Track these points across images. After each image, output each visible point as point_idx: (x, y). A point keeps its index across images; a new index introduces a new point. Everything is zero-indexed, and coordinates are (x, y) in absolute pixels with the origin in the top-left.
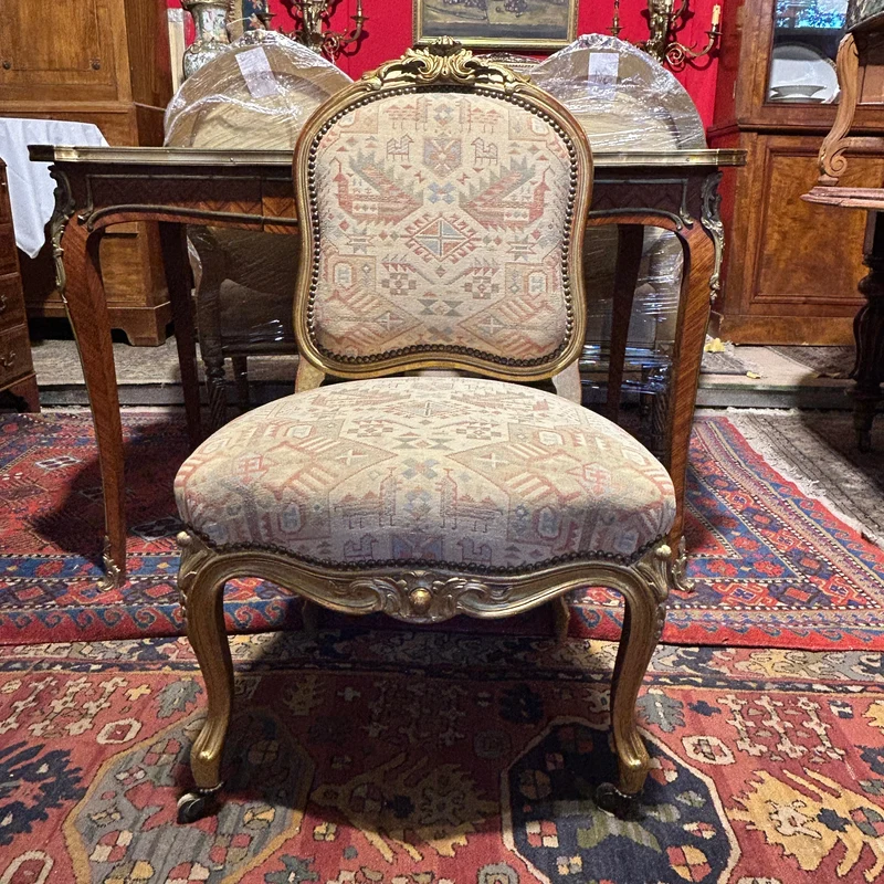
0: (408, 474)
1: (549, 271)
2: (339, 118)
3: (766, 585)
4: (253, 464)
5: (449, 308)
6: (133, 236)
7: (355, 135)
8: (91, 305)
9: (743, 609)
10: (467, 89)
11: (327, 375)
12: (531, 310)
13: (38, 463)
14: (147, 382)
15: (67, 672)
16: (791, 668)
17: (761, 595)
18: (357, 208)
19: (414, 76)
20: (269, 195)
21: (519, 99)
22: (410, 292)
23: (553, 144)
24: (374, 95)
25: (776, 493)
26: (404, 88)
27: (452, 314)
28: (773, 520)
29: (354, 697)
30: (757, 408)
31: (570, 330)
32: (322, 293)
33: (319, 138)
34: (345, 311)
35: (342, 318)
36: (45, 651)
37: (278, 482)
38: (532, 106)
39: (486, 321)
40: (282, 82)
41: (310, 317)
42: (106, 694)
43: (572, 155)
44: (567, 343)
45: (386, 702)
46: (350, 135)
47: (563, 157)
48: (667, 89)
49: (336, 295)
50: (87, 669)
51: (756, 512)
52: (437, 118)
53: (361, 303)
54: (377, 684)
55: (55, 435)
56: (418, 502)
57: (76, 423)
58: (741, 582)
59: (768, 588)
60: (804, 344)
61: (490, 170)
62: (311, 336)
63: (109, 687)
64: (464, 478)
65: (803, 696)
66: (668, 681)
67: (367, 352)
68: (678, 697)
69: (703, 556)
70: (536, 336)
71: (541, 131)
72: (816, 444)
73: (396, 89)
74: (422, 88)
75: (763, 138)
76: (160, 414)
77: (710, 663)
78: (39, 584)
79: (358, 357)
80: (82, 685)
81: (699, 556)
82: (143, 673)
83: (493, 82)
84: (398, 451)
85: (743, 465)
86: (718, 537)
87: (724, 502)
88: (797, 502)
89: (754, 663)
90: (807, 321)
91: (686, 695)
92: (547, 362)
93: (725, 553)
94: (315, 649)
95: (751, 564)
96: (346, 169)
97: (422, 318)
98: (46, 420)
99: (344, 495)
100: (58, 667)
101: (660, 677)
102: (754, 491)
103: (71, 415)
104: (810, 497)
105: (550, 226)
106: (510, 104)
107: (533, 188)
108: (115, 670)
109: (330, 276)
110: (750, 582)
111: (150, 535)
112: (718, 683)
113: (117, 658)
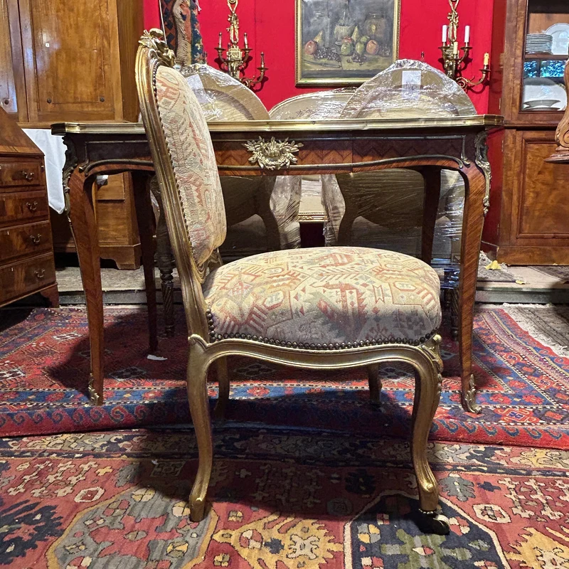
3: (531, 410)
6: (122, 201)
8: (86, 223)
13: (55, 337)
14: (127, 289)
15: (60, 458)
16: (551, 462)
17: (528, 416)
25: (537, 354)
28: (535, 370)
29: (246, 476)
30: (523, 304)
36: (47, 446)
40: (210, 95)
42: (83, 473)
45: (267, 479)
48: (453, 92)
50: (73, 457)
51: (523, 365)
54: (262, 468)
55: (67, 321)
57: (80, 314)
58: (514, 407)
59: (533, 411)
60: (555, 264)
63: (86, 467)
65: (559, 479)
66: (463, 469)
68: (471, 479)
69: (488, 391)
72: (564, 324)
75: (520, 133)
76: (134, 309)
77: (493, 458)
78: (48, 406)
80: (69, 466)
81: (485, 391)
82: (109, 459)
85: (514, 337)
86: (498, 380)
87: (502, 359)
88: (552, 359)
89: (524, 458)
90: (556, 250)
91: (476, 478)
93: (502, 389)
94: (222, 446)
95: (521, 397)
98: (62, 312)
100: (54, 455)
101: (458, 466)
102: (522, 352)
103: (78, 310)
104: (561, 356)
108: (91, 458)
110: (520, 408)
111: (120, 377)
112: (498, 471)
113: (92, 450)
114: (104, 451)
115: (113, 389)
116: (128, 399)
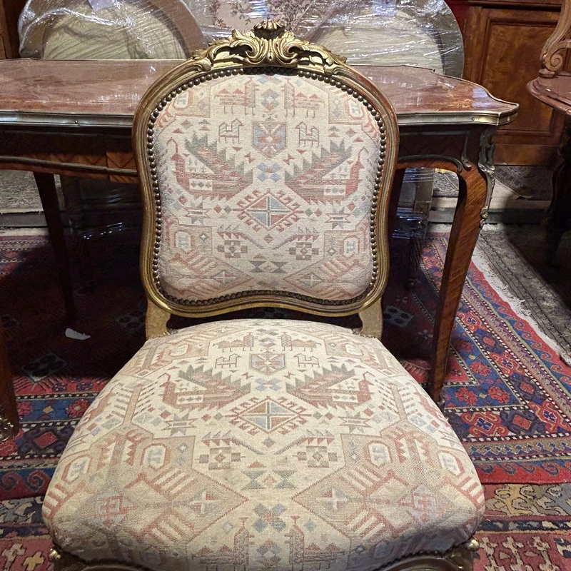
0: (259, 526)
1: (361, 236)
2: (173, 96)
3: (498, 413)
4: (114, 506)
5: (275, 267)
7: (190, 119)
9: (486, 441)
10: (290, 71)
11: (172, 316)
12: (346, 268)
16: (525, 505)
17: (496, 424)
18: (194, 185)
19: (242, 58)
20: (113, 151)
21: (336, 80)
22: (242, 255)
23: (367, 126)
24: (205, 75)
25: (496, 314)
26: (232, 69)
27: (279, 271)
28: (497, 342)
31: (375, 276)
32: (165, 254)
33: (156, 115)
34: (186, 271)
35: (183, 276)
37: (139, 528)
38: (348, 86)
39: (307, 277)
41: (155, 269)
43: (382, 131)
44: (373, 286)
46: (184, 118)
47: (375, 136)
48: (437, 10)
49: (177, 258)
51: (484, 334)
52: (264, 103)
53: (200, 264)
56: (269, 555)
58: (481, 410)
59: (501, 416)
61: (311, 151)
62: (157, 285)
63: (10, 555)
64: (310, 526)
65: (536, 535)
67: (206, 297)
69: (452, 383)
70: (349, 287)
71: (357, 114)
72: (519, 259)
73: (225, 70)
74: (249, 70)
75: (486, 10)
79: (198, 301)
81: (449, 384)
82: (37, 537)
83: (314, 64)
84: (247, 494)
85: (470, 283)
86: (461, 362)
87: (461, 324)
88: (512, 322)
89: (499, 501)
90: (507, 148)
92: (355, 302)
93: (467, 379)
95: (486, 391)
96: (183, 150)
97: (252, 275)
99: (200, 548)
102: (480, 310)
104: (520, 317)
105: (363, 198)
106: (329, 86)
107: (349, 167)
108: (14, 536)
109: (172, 242)
110: (487, 411)
111: (36, 375)
113: (15, 521)
114: (30, 521)
115: (29, 397)
116: (49, 416)
